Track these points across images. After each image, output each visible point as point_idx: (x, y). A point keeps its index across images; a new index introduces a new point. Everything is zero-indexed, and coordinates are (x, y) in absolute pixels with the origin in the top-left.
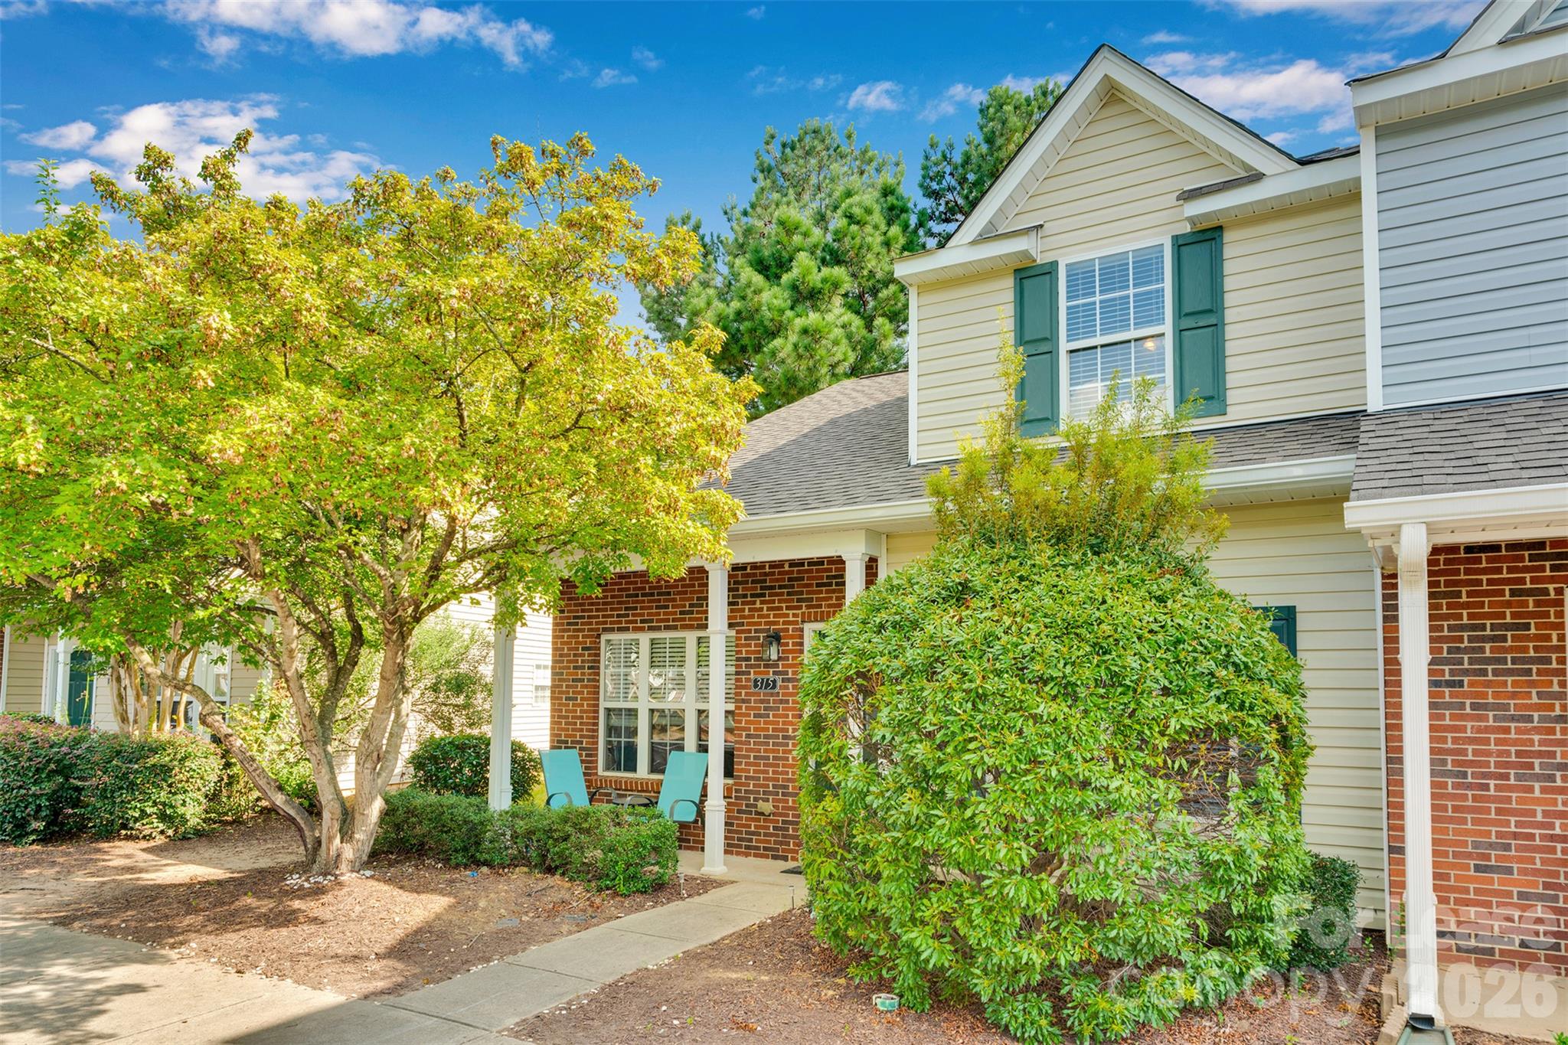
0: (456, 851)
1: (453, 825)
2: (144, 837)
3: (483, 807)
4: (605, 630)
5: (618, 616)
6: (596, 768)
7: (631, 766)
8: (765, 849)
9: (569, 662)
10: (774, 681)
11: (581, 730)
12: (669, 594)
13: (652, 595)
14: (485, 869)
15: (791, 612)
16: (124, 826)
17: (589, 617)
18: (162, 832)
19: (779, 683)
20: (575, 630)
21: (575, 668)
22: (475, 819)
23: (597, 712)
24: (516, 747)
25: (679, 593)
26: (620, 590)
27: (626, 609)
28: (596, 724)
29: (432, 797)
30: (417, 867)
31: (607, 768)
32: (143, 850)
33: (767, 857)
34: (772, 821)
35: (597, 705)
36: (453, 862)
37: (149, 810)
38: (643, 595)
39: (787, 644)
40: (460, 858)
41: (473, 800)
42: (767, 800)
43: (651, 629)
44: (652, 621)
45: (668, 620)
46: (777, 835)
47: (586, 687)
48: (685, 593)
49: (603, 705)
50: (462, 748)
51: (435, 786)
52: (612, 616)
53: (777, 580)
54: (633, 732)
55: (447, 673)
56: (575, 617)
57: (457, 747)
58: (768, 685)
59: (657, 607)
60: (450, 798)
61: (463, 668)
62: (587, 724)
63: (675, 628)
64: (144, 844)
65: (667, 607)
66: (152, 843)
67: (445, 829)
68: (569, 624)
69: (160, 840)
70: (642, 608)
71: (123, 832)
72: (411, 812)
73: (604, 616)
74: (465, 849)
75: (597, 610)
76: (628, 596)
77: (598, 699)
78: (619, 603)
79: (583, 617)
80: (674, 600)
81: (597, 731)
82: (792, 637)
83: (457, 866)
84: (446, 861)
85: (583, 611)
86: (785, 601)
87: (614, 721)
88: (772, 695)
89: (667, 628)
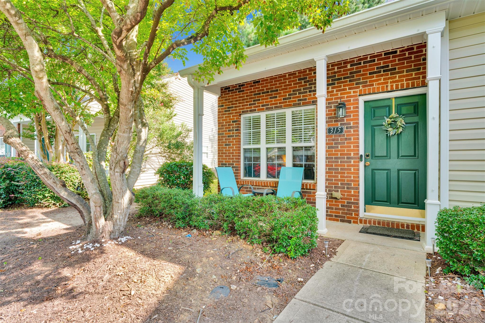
0: (178, 219)
1: (176, 205)
2: (46, 207)
3: (191, 196)
4: (243, 112)
5: (250, 105)
6: (240, 176)
7: (258, 175)
8: (336, 216)
9: (226, 128)
10: (342, 129)
11: (233, 159)
12: (277, 90)
13: (268, 92)
14: (195, 231)
15: (352, 91)
16: (37, 202)
17: (235, 107)
18: (54, 204)
19: (345, 129)
20: (228, 114)
21: (229, 131)
22: (188, 202)
23: (240, 150)
24: (204, 167)
25: (283, 89)
26: (251, 92)
27: (254, 101)
28: (240, 156)
29: (166, 190)
30: (158, 226)
31: (245, 176)
32: (42, 213)
33: (337, 220)
34: (340, 202)
35: (240, 147)
36: (177, 225)
37: (47, 195)
38: (263, 93)
39: (350, 108)
40: (180, 223)
41: (186, 191)
42: (338, 191)
43: (268, 109)
44: (268, 105)
45: (277, 104)
46: (344, 210)
47: (235, 139)
48: (286, 89)
49: (243, 147)
50: (180, 166)
51: (168, 184)
52: (247, 105)
53: (343, 75)
54: (258, 159)
55: (173, 142)
56: (228, 108)
57: (178, 166)
58: (337, 131)
59: (271, 98)
60: (175, 190)
61: (179, 139)
62: (236, 156)
63: (280, 107)
64: (45, 210)
65: (276, 97)
66: (50, 210)
67: (172, 207)
68: (226, 111)
69: (53, 208)
70: (262, 99)
71: (36, 204)
72: (155, 197)
73: (243, 106)
74: (184, 218)
75: (239, 103)
76: (254, 95)
77: (240, 144)
78: (250, 98)
79: (232, 107)
80: (280, 93)
81: (240, 159)
82: (353, 104)
83: (179, 228)
84: (174, 224)
85: (232, 104)
86: (348, 85)
87: (248, 155)
88: (340, 136)
89: (276, 108)
